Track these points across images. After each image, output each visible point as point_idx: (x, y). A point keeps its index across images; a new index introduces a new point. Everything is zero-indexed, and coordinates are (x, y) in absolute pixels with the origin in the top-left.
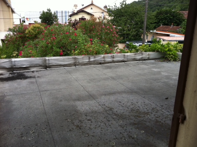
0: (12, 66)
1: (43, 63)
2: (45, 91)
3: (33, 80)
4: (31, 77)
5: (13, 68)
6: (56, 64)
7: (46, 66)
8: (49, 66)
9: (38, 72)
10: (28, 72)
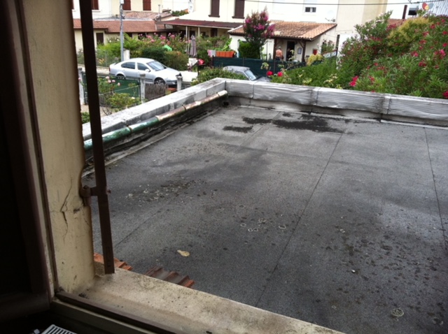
0: (310, 102)
1: (377, 107)
2: (342, 162)
3: (334, 136)
4: (335, 130)
5: (312, 106)
6: (404, 114)
7: (382, 114)
8: (387, 115)
9: (356, 124)
10: (338, 119)
